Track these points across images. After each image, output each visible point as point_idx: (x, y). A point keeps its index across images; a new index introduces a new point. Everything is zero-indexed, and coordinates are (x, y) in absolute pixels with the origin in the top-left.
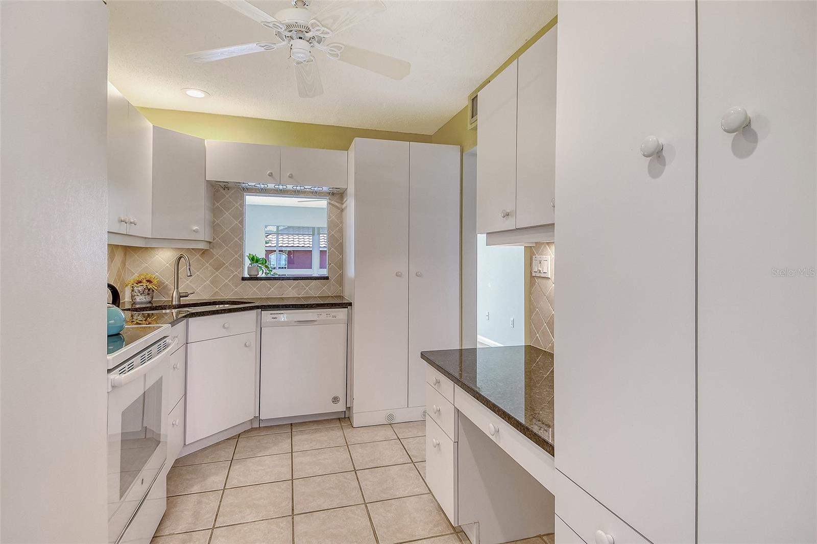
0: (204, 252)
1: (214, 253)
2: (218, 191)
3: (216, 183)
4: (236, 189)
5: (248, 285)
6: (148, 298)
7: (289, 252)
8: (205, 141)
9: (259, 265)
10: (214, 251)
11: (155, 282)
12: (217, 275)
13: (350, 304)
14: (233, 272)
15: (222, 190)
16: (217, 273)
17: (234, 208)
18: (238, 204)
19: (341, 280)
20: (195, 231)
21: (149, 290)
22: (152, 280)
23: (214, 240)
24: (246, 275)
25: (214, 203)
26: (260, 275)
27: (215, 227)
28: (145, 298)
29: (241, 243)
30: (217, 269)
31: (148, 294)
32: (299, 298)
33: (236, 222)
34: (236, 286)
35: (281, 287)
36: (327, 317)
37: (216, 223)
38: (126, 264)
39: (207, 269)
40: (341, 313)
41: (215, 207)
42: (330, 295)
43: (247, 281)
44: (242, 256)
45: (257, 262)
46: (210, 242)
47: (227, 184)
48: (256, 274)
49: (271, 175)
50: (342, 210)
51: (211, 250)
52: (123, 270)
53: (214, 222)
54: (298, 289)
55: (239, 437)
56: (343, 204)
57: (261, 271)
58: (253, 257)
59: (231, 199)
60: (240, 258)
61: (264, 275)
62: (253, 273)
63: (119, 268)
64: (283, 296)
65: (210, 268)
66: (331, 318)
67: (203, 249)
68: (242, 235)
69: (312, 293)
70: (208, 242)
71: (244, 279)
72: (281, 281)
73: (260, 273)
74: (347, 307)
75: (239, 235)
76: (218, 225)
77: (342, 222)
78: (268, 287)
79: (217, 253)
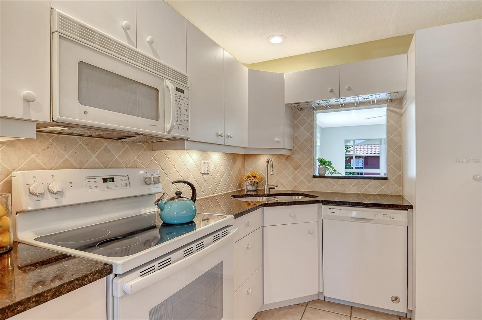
0: (287, 157)
1: (294, 158)
2: (296, 112)
3: (292, 105)
4: (308, 109)
5: (317, 181)
6: (254, 188)
7: (365, 157)
8: (284, 75)
9: (327, 166)
10: (294, 156)
11: (258, 177)
12: (296, 173)
13: (411, 207)
14: (306, 172)
15: (299, 112)
16: (296, 172)
17: (307, 123)
18: (310, 120)
19: (400, 180)
20: (278, 142)
21: (254, 182)
22: (256, 176)
23: (294, 148)
24: (317, 174)
25: (293, 121)
26: (327, 174)
27: (294, 139)
28: (252, 188)
29: (312, 150)
30: (296, 169)
31: (254, 185)
32: (359, 194)
33: (308, 134)
34: (309, 182)
35: (343, 185)
36: (384, 217)
37: (295, 136)
38: (245, 165)
39: (290, 169)
40: (401, 215)
41: (294, 124)
42: (389, 194)
43: (317, 179)
44: (313, 160)
45: (324, 164)
46: (291, 150)
47: (299, 104)
48: (324, 173)
49: (332, 91)
50: (401, 115)
51: (292, 155)
52: (243, 170)
53: (294, 135)
54: (358, 187)
55: (307, 305)
56: (402, 109)
57: (328, 171)
58: (322, 160)
59: (304, 117)
60: (312, 161)
61: (330, 175)
62: (322, 172)
63: (240, 168)
64: (344, 192)
65: (292, 168)
66: (389, 219)
67: (287, 155)
68: (312, 144)
69: (372, 191)
70: (290, 149)
71: (314, 177)
72: (343, 180)
73: (327, 172)
74: (407, 210)
75: (311, 143)
76: (296, 137)
77: (401, 126)
78: (332, 184)
79: (296, 157)
